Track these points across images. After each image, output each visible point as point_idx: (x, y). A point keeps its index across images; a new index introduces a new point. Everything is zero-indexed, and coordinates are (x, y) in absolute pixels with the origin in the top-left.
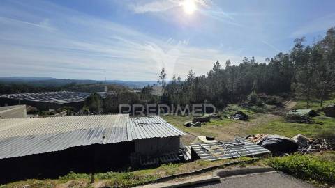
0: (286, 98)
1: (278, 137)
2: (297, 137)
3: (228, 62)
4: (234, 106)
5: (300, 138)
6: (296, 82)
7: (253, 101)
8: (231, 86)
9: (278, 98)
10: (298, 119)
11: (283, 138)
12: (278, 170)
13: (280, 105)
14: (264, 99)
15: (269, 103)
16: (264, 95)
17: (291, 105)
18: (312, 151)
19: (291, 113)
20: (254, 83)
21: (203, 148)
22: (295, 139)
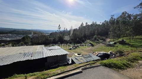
0: (107, 37)
1: (104, 52)
2: (110, 52)
3: (87, 23)
4: (88, 41)
5: (110, 53)
6: (110, 32)
7: (95, 39)
8: (87, 33)
9: (104, 38)
10: (110, 45)
11: (105, 53)
12: (103, 65)
13: (104, 40)
14: (99, 38)
15: (101, 40)
16: (99, 36)
17: (108, 40)
18: (114, 57)
19: (108, 43)
20: (96, 32)
21: (76, 59)
22: (109, 53)
